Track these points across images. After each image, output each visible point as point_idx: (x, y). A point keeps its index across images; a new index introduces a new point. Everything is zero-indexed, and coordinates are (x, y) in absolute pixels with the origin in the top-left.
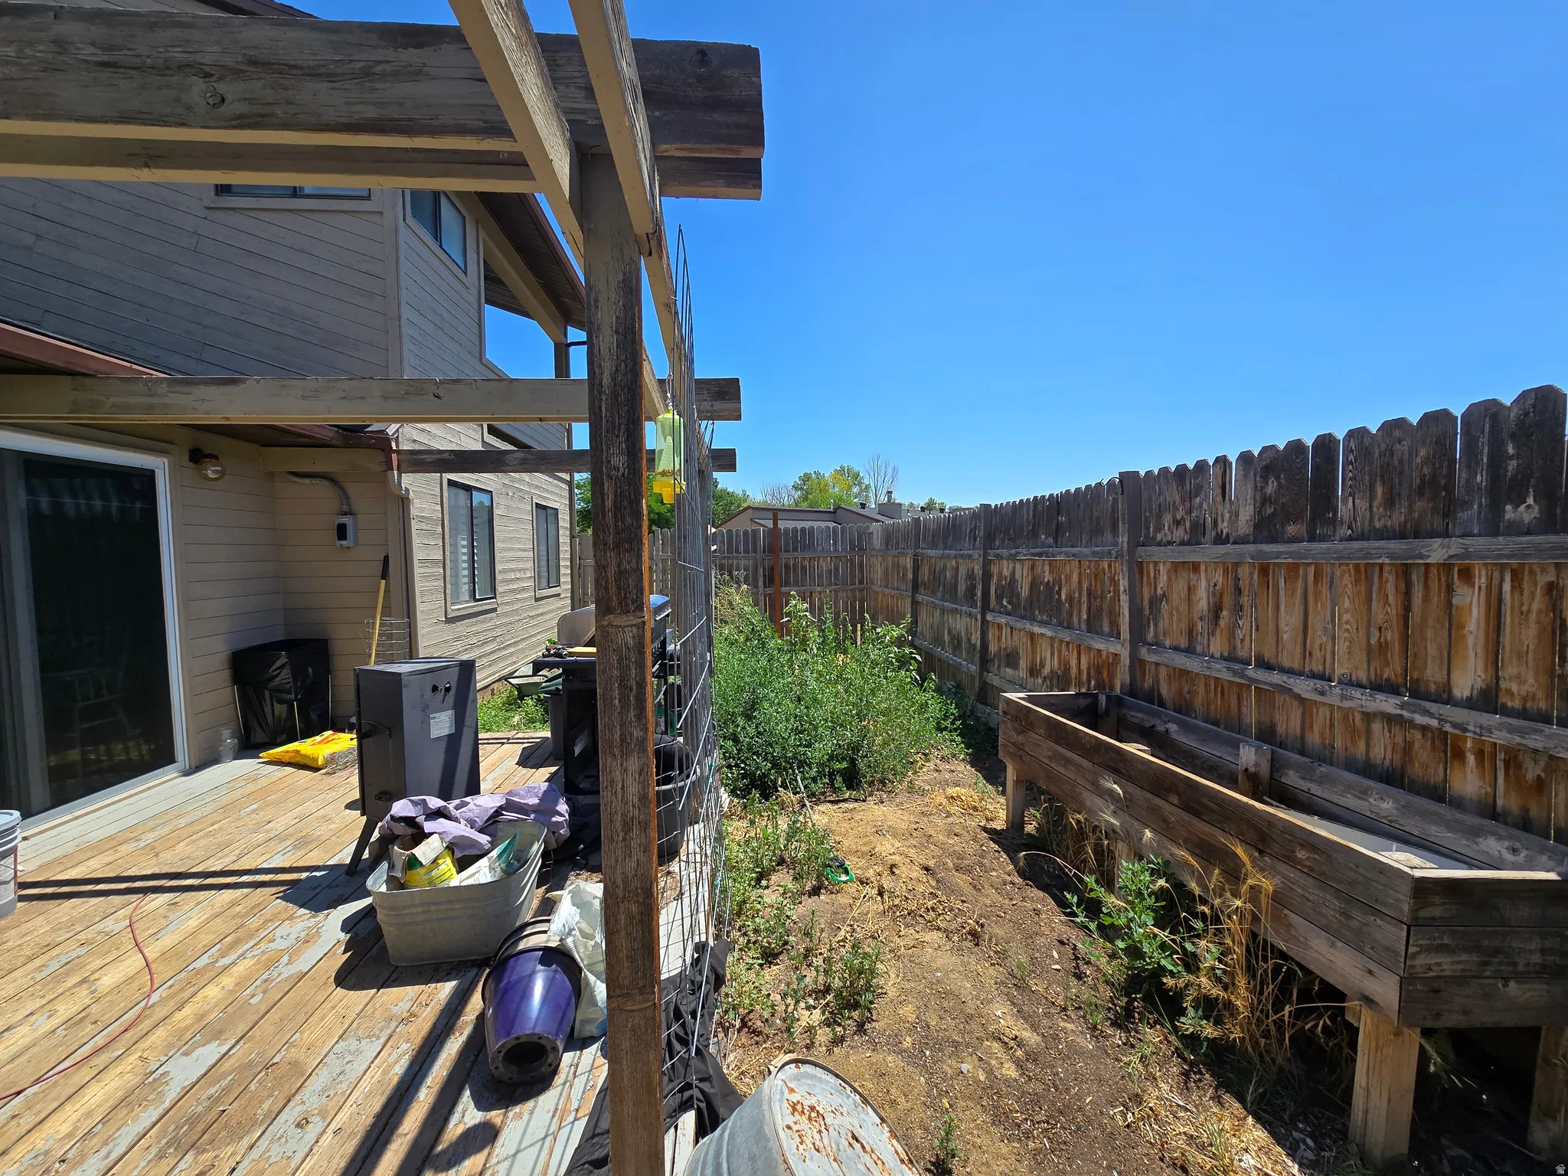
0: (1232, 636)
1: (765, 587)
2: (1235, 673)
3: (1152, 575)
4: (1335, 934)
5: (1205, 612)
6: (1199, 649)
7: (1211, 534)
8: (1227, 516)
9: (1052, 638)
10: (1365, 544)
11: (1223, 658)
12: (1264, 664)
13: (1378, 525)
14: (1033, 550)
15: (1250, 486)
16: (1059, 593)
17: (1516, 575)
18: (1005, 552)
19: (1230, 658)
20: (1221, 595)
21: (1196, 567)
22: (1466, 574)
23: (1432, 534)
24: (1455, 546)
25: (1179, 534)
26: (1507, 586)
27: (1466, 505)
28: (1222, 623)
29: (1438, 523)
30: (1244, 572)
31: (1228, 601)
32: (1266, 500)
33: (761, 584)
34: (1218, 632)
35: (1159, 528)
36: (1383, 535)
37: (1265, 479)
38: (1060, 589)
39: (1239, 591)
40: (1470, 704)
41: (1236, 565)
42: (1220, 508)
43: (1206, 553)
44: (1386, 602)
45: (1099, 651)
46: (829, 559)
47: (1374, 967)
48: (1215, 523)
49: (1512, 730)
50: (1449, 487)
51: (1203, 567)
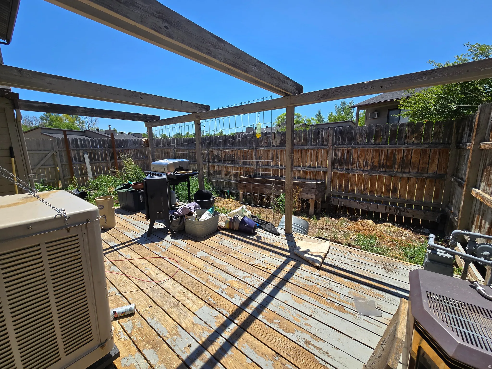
0: (276, 162)
1: (111, 160)
2: (277, 168)
3: (259, 152)
4: (307, 193)
5: (271, 158)
6: (270, 165)
7: (272, 145)
8: (275, 142)
9: (233, 167)
10: (297, 147)
11: (274, 166)
12: (281, 166)
13: (298, 144)
14: (226, 148)
15: (279, 137)
16: (234, 157)
17: (313, 151)
18: (216, 148)
19: (276, 165)
20: (274, 156)
21: (269, 151)
22: (308, 151)
23: (305, 146)
24: (308, 147)
25: (266, 145)
26: (312, 152)
27: (309, 142)
28: (274, 160)
29: (305, 144)
30: (278, 151)
31: (275, 156)
32: (282, 140)
33: (109, 159)
34: (273, 161)
35: (261, 143)
36: (299, 146)
37: (282, 136)
38: (234, 156)
39: (277, 154)
40: (308, 167)
41: (277, 150)
42: (274, 141)
43: (270, 148)
44: (299, 155)
45: (246, 168)
46: (134, 150)
47: (312, 195)
48: (273, 143)
49: (313, 169)
50: (307, 140)
51: (270, 151)
